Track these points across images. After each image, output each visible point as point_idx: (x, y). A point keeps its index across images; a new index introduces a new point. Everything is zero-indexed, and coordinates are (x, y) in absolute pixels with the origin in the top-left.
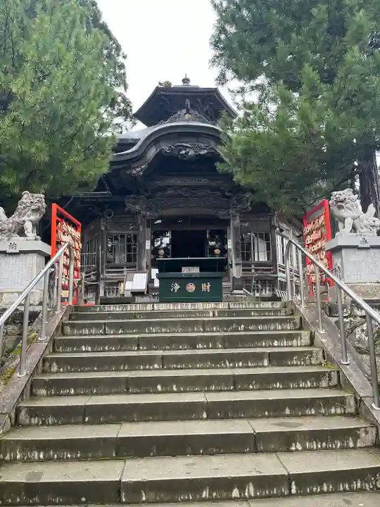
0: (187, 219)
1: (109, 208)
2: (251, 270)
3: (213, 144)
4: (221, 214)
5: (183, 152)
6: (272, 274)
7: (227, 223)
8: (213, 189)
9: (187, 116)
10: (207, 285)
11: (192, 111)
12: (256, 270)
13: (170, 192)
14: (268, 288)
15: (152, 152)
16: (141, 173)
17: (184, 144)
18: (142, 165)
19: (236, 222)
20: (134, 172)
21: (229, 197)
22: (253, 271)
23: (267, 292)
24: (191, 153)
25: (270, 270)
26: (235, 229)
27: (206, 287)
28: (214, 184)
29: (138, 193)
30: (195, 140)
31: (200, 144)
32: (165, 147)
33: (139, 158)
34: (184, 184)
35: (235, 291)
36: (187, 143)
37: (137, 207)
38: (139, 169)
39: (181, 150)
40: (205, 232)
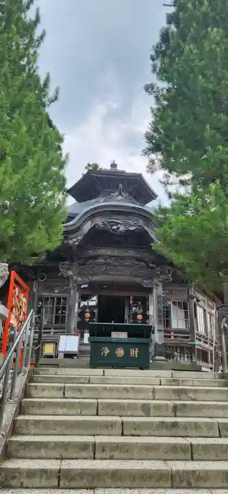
0: (112, 285)
1: (43, 271)
2: (170, 337)
3: (141, 222)
4: (146, 283)
5: (115, 227)
6: (190, 341)
7: (150, 290)
8: (138, 259)
9: (120, 198)
10: (135, 350)
11: (123, 193)
12: (175, 337)
13: (101, 260)
14: (186, 355)
15: (87, 227)
16: (77, 243)
17: (116, 221)
18: (78, 236)
19: (158, 291)
20: (71, 242)
21: (152, 268)
22: (172, 338)
23: (186, 359)
24: (122, 228)
25: (188, 337)
26: (158, 297)
27: (134, 352)
28: (139, 256)
29: (72, 260)
30: (125, 217)
31: (130, 222)
32: (99, 221)
33: (76, 230)
34: (113, 254)
35: (157, 358)
36: (118, 219)
37: (70, 273)
38: (74, 240)
39: (113, 225)
40: (129, 298)
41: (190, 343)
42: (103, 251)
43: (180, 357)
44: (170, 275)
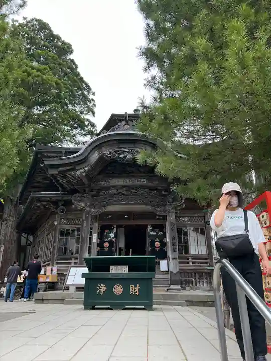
1: (62, 205)
2: (188, 263)
4: (158, 210)
6: (208, 266)
7: (164, 218)
8: (151, 188)
9: (127, 127)
10: (136, 287)
11: (130, 123)
12: (193, 263)
13: (114, 191)
14: (205, 281)
15: (95, 157)
16: (84, 174)
17: (123, 150)
18: (86, 167)
19: (172, 218)
20: (78, 173)
21: (164, 195)
22: (191, 264)
23: (205, 285)
24: (129, 157)
25: (206, 263)
26: (172, 224)
27: (134, 289)
28: (151, 184)
29: (84, 192)
30: (132, 146)
32: (107, 152)
33: (83, 161)
34: (125, 184)
36: (126, 148)
37: (83, 204)
38: (83, 171)
39: (120, 154)
40: (146, 226)
41: (209, 268)
42: (115, 182)
43: (199, 282)
44: (183, 201)
